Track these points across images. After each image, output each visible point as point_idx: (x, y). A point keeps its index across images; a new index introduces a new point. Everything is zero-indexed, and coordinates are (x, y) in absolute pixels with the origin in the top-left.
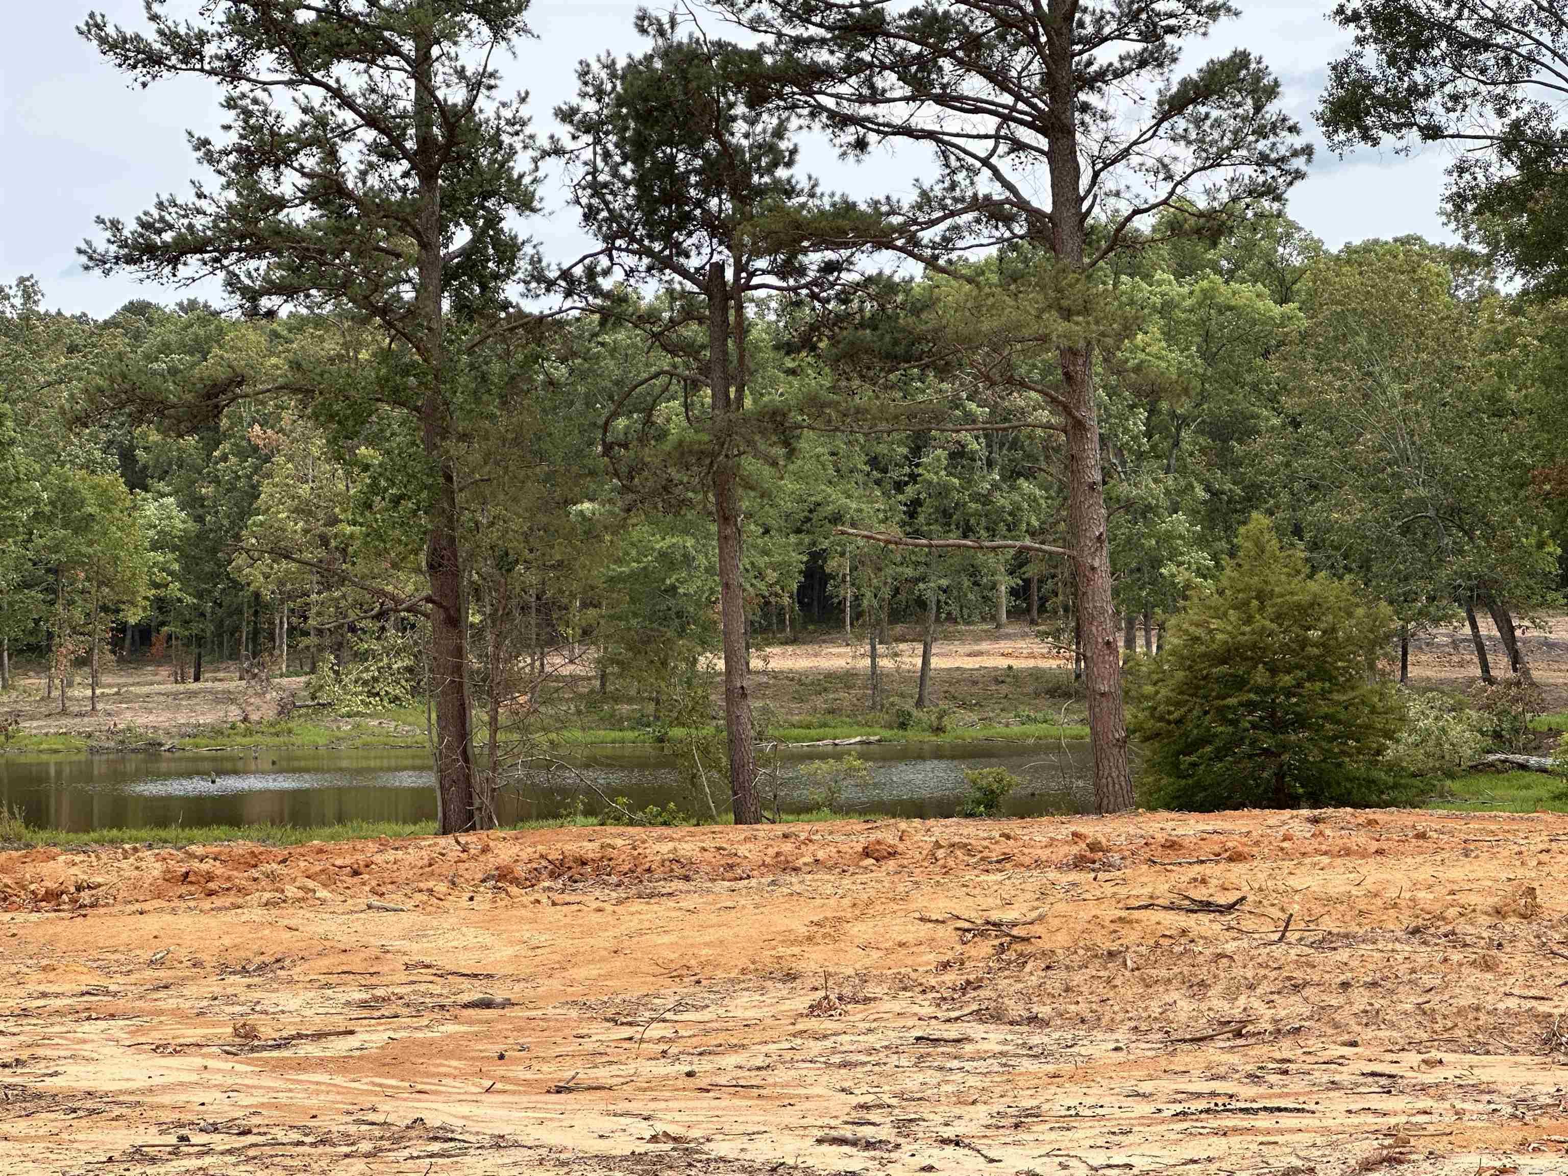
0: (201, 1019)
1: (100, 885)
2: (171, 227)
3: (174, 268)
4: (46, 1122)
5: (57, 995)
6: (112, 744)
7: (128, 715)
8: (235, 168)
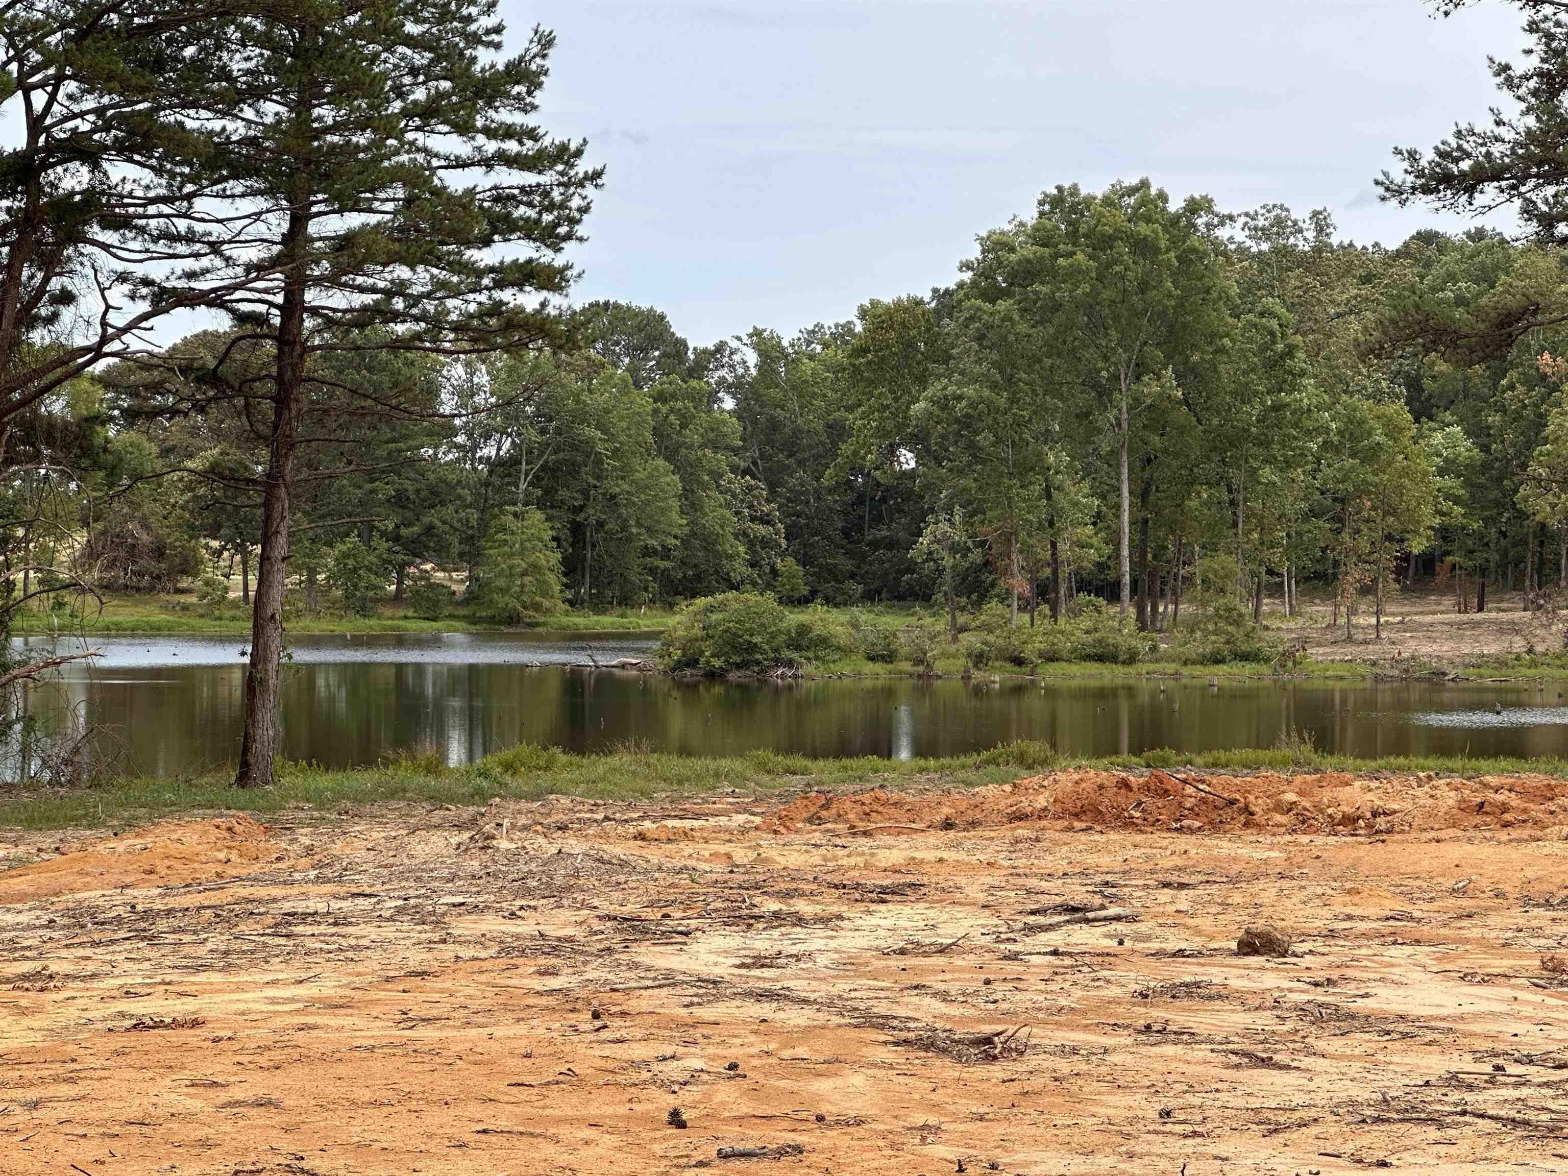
0: (1507, 950)
1: (1395, 812)
2: (1469, 155)
3: (1471, 197)
4: (1360, 1042)
5: (1363, 918)
6: (1396, 672)
7: (1412, 644)
8: (1535, 93)
